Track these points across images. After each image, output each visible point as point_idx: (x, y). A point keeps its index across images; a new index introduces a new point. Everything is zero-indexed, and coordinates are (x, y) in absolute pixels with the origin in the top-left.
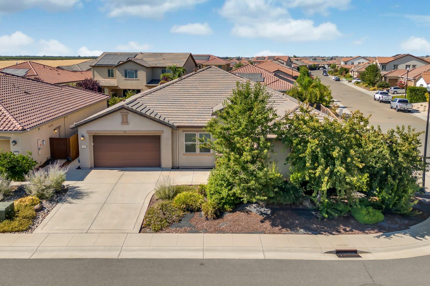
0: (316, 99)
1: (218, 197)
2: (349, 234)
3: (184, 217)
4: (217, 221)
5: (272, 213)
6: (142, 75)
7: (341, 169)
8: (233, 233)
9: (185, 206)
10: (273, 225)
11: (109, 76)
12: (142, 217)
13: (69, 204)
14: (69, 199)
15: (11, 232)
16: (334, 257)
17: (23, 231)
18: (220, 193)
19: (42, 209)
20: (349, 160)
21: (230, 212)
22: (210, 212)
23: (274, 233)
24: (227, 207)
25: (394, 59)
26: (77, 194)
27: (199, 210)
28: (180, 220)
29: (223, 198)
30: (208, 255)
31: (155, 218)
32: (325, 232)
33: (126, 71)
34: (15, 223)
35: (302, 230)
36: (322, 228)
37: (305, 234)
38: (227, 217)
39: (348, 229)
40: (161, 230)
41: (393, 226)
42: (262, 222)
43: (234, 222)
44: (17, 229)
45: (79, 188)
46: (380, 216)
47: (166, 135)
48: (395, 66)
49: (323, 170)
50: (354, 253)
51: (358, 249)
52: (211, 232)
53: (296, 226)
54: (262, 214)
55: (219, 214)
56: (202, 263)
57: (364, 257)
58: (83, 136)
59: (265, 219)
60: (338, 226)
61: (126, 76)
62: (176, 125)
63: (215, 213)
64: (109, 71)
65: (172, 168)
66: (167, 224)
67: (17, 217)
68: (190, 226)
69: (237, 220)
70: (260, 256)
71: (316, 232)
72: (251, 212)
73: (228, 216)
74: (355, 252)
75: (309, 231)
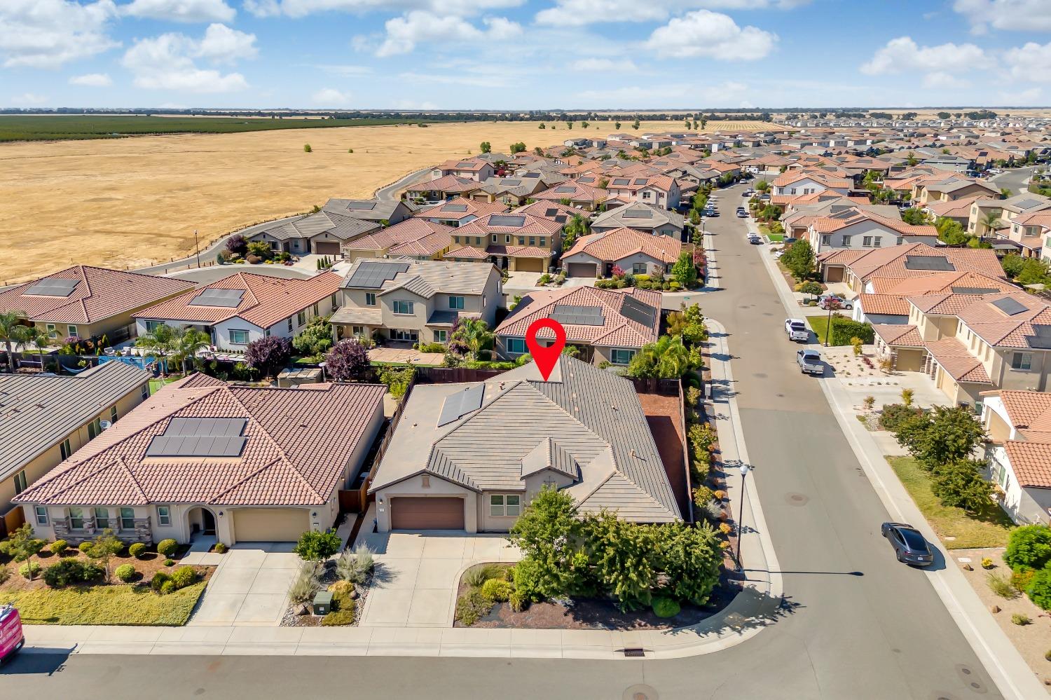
0: (673, 373)
1: (525, 589)
2: (643, 629)
3: (493, 609)
4: (524, 613)
5: (576, 605)
6: (421, 310)
7: (633, 576)
8: (538, 628)
9: (493, 597)
10: (576, 619)
11: (368, 303)
12: (453, 607)
13: (380, 589)
14: (379, 582)
15: (339, 625)
16: (622, 656)
17: (349, 624)
18: (527, 585)
19: (357, 596)
20: (641, 568)
21: (537, 603)
22: (516, 606)
23: (575, 628)
24: (533, 598)
25: (845, 225)
26: (386, 576)
27: (507, 600)
28: (489, 612)
29: (529, 590)
30: (516, 654)
31: (466, 611)
32: (621, 627)
33: (395, 303)
34: (340, 615)
35: (600, 625)
36: (619, 622)
37: (602, 629)
38: (533, 609)
39: (643, 623)
40: (472, 623)
41: (685, 620)
42: (566, 615)
43: (540, 615)
44: (344, 622)
45: (385, 566)
46: (676, 609)
47: (470, 500)
48: (845, 237)
49: (618, 576)
50: (639, 652)
51: (644, 648)
52: (518, 627)
53: (596, 621)
54: (566, 605)
55: (526, 606)
56: (509, 662)
57: (648, 656)
58: (381, 501)
59: (568, 612)
60: (635, 620)
61: (395, 311)
62: (481, 488)
63: (522, 606)
64: (368, 295)
65: (478, 532)
66: (478, 618)
67: (340, 609)
68: (499, 619)
69: (543, 613)
70: (557, 655)
71: (612, 627)
72: (556, 603)
73: (535, 608)
74: (642, 650)
75: (607, 626)
